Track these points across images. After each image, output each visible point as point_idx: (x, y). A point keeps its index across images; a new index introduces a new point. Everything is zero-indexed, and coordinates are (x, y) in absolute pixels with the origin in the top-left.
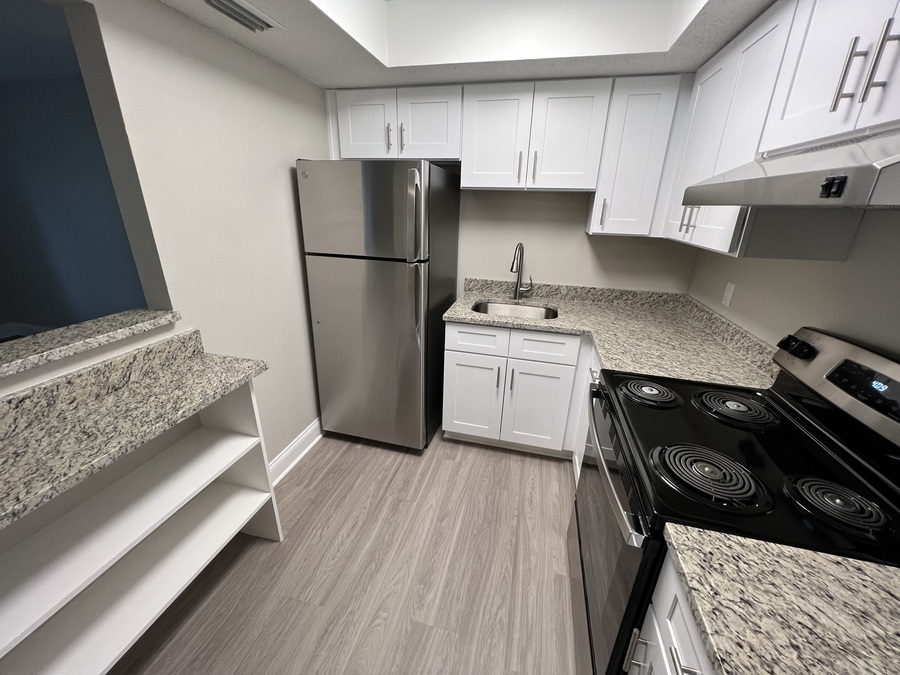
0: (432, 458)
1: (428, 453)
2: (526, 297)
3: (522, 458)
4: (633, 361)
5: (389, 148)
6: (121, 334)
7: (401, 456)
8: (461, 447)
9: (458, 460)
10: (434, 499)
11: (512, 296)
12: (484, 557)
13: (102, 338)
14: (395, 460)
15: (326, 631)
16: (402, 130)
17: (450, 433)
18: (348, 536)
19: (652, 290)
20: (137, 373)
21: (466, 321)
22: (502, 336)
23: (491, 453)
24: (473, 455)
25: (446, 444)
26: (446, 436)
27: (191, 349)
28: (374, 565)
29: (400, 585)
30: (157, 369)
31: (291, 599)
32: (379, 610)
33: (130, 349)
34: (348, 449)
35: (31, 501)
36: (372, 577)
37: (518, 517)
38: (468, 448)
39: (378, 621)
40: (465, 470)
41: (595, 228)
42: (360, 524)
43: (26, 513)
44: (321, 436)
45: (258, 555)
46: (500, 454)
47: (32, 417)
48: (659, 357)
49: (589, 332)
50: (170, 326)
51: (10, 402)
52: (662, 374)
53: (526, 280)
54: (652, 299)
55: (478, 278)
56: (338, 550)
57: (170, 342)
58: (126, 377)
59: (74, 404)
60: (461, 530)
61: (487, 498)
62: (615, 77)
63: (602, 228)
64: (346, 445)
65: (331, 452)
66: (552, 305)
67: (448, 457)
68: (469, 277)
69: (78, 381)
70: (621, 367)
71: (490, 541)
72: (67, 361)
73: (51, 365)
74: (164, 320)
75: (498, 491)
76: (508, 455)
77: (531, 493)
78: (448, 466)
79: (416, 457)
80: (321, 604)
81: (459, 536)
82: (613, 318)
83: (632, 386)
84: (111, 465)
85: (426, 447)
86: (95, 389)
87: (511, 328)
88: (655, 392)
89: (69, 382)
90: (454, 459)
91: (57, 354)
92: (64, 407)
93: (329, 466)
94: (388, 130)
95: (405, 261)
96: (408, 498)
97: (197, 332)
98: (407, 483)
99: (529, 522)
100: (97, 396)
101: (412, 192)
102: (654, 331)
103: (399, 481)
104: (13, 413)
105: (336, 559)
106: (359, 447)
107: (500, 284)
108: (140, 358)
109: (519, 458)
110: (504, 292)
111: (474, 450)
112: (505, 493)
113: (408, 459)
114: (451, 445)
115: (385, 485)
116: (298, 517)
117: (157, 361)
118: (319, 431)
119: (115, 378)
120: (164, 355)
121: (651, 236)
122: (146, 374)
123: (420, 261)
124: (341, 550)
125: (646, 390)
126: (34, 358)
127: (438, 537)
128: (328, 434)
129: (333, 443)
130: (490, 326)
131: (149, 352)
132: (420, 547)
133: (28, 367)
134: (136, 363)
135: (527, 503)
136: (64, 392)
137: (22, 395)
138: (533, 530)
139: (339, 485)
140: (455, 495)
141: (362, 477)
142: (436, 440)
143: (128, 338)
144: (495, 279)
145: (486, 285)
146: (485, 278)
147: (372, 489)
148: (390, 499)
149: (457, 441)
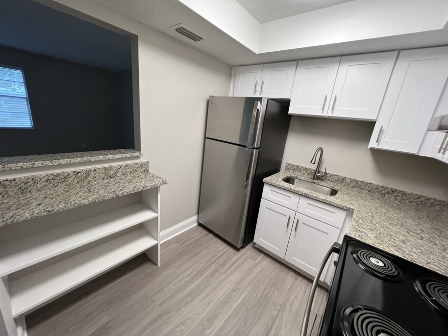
0: (243, 255)
1: (243, 251)
2: (321, 180)
3: (296, 276)
4: (376, 237)
5: (255, 93)
6: (118, 156)
7: (229, 247)
8: (262, 255)
9: (257, 261)
10: (234, 278)
11: (312, 177)
12: (248, 324)
13: (110, 157)
14: (225, 248)
15: (155, 320)
16: (263, 84)
17: (258, 245)
18: (186, 277)
19: (420, 193)
20: (120, 173)
21: (275, 185)
22: (295, 198)
23: (278, 265)
24: (267, 262)
25: (254, 250)
26: (256, 246)
27: (144, 169)
28: (190, 299)
29: (197, 316)
30: (128, 173)
31: (150, 296)
32: (182, 323)
33: (120, 163)
34: (205, 235)
35: (56, 209)
36: (187, 303)
37: (279, 311)
38: (265, 257)
39: (178, 329)
40: (259, 268)
41: (373, 144)
42: (194, 274)
43: (53, 212)
44: (197, 224)
45: (147, 268)
46: (283, 268)
47: (80, 180)
48: (403, 241)
49: (353, 210)
50: (138, 157)
51: (74, 172)
52: (397, 254)
53: (323, 170)
54: (420, 200)
55: (294, 164)
56: (178, 283)
57: (136, 164)
58: (116, 174)
59: (95, 179)
60: (241, 302)
61: (265, 289)
62: (400, 50)
63: (378, 145)
64: (206, 232)
65: (198, 233)
66: (336, 188)
67: (252, 258)
68: (288, 162)
69: (98, 171)
70: (362, 238)
71: (255, 317)
72: (96, 162)
73: (90, 163)
74: (136, 154)
75: (273, 289)
76: (288, 270)
77: (294, 300)
78: (250, 262)
79: (236, 251)
80: (160, 305)
81: (239, 305)
82: (378, 205)
83: (361, 253)
84: (87, 205)
85: (243, 247)
86: (103, 175)
87: (300, 195)
88: (381, 264)
89: (95, 170)
90: (255, 260)
91: (93, 159)
92: (91, 179)
93: (194, 240)
94: (256, 84)
95: (245, 147)
96: (222, 271)
97: (148, 162)
98: (225, 262)
99: (284, 317)
100: (104, 178)
101: (255, 113)
102: (410, 222)
103: (221, 260)
104: (74, 177)
105: (176, 286)
106: (211, 235)
107: (306, 169)
108: (123, 167)
109: (295, 275)
110: (308, 175)
111: (269, 259)
112: (277, 292)
113: (231, 250)
114: (257, 251)
115: (214, 259)
116: (170, 258)
117: (129, 170)
118: (196, 221)
119: (111, 173)
120: (132, 169)
121: (420, 154)
122: (123, 174)
123: (254, 148)
124: (180, 282)
125: (373, 260)
126: (85, 159)
127: (227, 301)
128: (200, 224)
129: (201, 229)
130: (288, 190)
131: (127, 166)
132: (216, 301)
133: (83, 161)
134: (121, 169)
135: (288, 305)
136: (92, 173)
137: (78, 171)
138: (285, 324)
139: (194, 250)
140: (247, 280)
141: (205, 251)
142: (249, 246)
143: (119, 158)
144: (304, 166)
145: (297, 168)
146: (297, 165)
147: (207, 258)
148: (213, 268)
149: (261, 250)
